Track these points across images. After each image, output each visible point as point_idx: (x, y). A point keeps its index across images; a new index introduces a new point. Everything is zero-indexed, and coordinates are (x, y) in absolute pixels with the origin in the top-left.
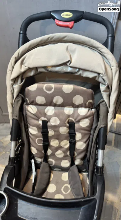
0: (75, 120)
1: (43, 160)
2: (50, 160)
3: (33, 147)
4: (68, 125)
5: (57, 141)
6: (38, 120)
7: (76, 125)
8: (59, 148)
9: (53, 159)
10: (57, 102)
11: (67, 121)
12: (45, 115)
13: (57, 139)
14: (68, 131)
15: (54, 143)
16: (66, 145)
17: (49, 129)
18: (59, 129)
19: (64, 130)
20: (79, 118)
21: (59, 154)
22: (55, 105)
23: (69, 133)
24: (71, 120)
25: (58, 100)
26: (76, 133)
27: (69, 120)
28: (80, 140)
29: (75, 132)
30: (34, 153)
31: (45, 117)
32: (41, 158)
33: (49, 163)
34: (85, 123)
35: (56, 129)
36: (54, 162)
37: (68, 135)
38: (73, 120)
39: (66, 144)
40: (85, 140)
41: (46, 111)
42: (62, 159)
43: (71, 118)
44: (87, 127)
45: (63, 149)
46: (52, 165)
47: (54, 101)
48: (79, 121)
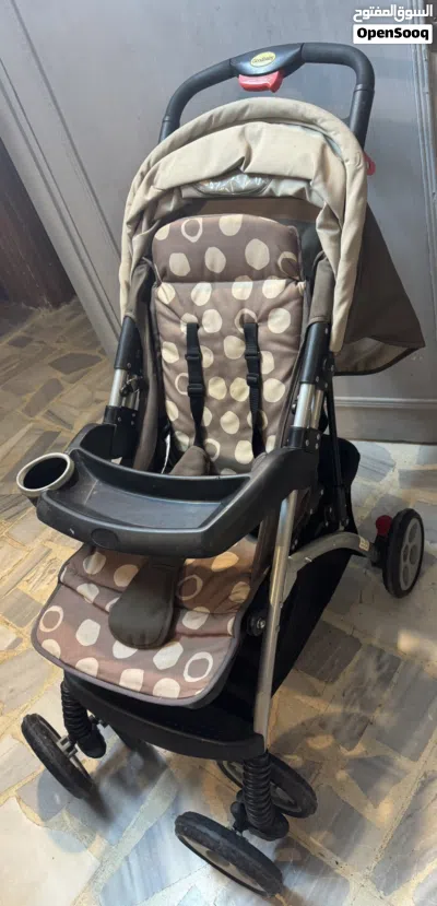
0: (257, 315)
1: (193, 440)
2: (210, 440)
3: (172, 400)
4: (241, 330)
5: (222, 384)
6: (178, 323)
7: (261, 332)
8: (229, 402)
9: (216, 438)
10: (212, 266)
11: (238, 317)
12: (191, 306)
13: (222, 375)
14: (243, 349)
15: (216, 389)
16: (242, 392)
17: (203, 348)
18: (222, 345)
19: (234, 347)
20: (265, 307)
21: (230, 422)
22: (212, 278)
23: (246, 355)
24: (249, 316)
25: (215, 259)
26: (263, 353)
27: (242, 316)
28: (270, 376)
29: (258, 350)
30: (172, 419)
31: (191, 312)
32: (189, 435)
33: (208, 449)
34: (279, 323)
35: (217, 345)
36: (218, 446)
37: (244, 361)
38: (253, 315)
39: (241, 390)
40: (283, 372)
41: (193, 293)
42: (236, 439)
43: (246, 311)
44: (286, 332)
45: (238, 407)
46: (213, 455)
47: (208, 263)
48: (265, 318)
